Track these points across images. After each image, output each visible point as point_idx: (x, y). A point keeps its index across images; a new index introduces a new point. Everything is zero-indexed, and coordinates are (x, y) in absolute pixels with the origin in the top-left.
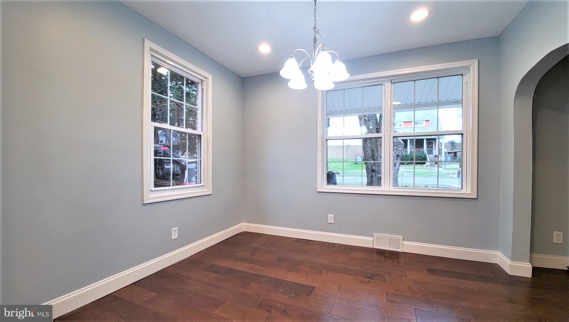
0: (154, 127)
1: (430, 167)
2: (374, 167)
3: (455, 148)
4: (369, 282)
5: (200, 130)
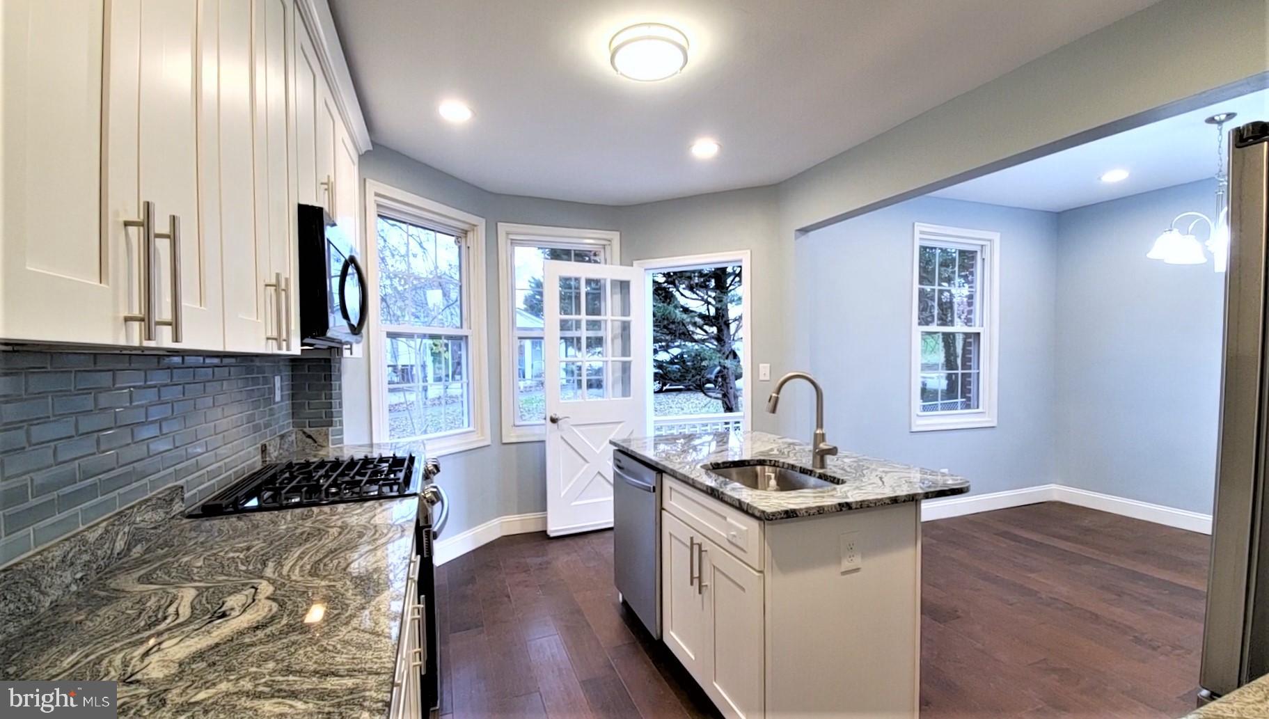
0: (920, 332)
5: (978, 323)
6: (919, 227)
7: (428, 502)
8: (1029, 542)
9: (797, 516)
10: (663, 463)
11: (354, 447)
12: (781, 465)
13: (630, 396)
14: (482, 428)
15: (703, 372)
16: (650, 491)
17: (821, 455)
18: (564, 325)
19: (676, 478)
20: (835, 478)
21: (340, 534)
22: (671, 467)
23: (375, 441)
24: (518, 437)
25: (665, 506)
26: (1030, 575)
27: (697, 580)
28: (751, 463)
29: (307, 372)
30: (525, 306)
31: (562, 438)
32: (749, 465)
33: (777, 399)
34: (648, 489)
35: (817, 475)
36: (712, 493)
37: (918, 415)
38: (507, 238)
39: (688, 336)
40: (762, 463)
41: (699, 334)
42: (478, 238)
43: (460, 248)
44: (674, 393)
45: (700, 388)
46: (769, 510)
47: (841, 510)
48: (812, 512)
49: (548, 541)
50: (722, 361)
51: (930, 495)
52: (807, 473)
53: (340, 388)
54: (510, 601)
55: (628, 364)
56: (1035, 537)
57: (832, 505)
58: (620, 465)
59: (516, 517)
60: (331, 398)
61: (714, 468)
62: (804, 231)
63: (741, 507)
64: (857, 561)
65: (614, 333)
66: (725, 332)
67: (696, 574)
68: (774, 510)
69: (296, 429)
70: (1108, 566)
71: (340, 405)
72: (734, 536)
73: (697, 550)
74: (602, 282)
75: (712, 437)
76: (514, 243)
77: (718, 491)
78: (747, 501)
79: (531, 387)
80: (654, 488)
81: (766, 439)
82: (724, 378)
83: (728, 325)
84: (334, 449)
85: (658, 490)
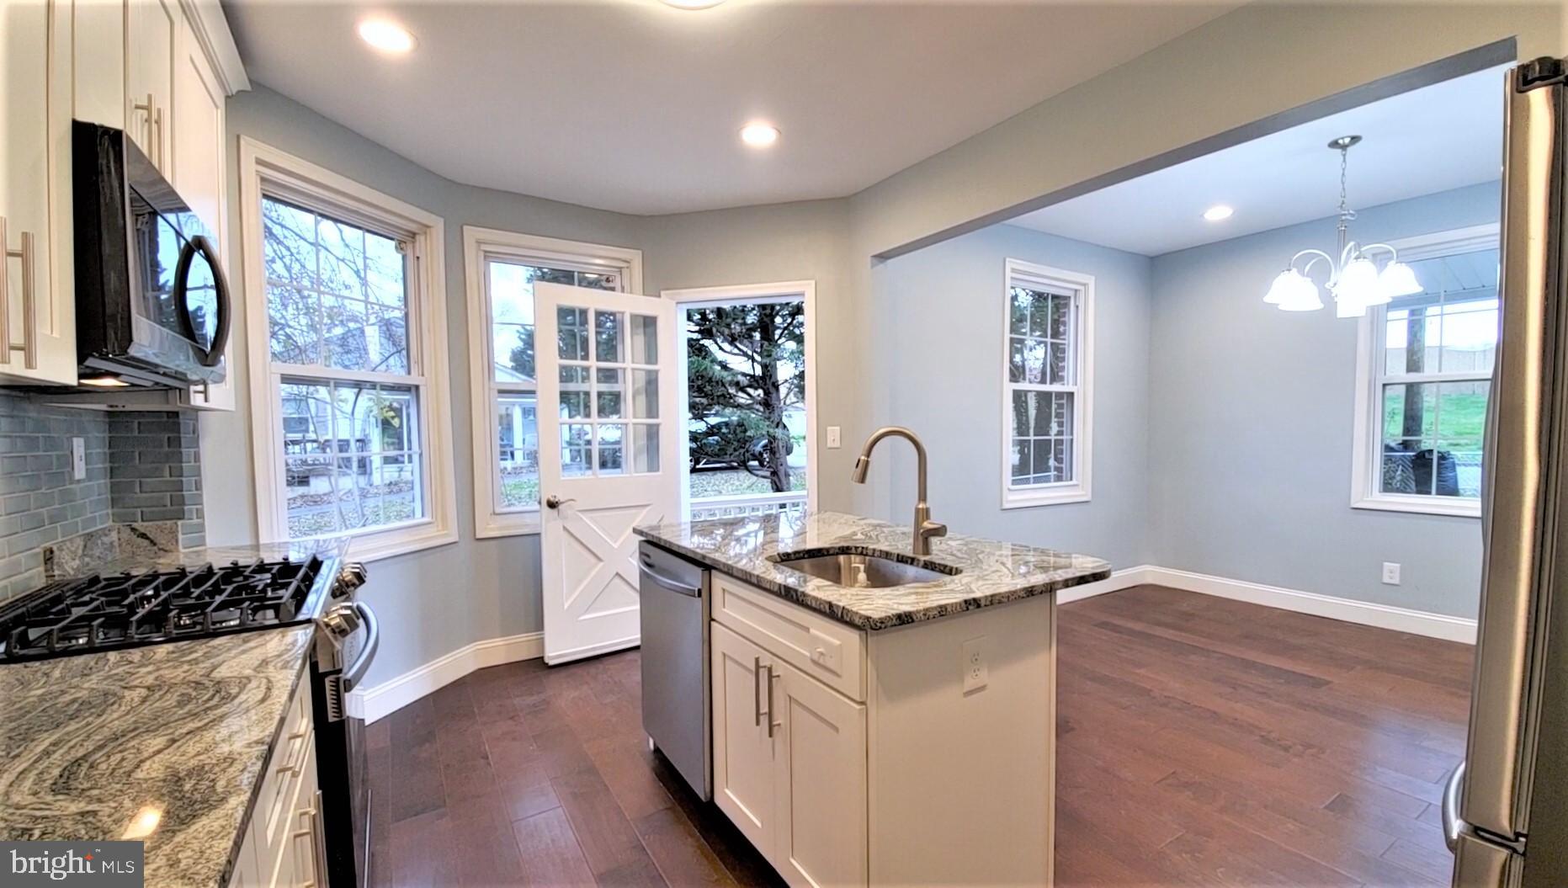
0: (1012, 390)
5: (1071, 382)
6: (1011, 264)
7: (333, 631)
8: (1132, 632)
9: (913, 621)
10: (712, 556)
11: (219, 550)
12: (870, 553)
13: (658, 470)
14: (444, 518)
15: (748, 445)
16: (694, 596)
17: (925, 537)
18: (566, 375)
19: (732, 575)
20: (946, 566)
21: (144, 700)
22: (724, 560)
23: (262, 540)
24: (500, 528)
25: (714, 616)
26: (1138, 671)
27: (766, 718)
28: (831, 552)
29: (136, 433)
30: (512, 364)
31: (565, 528)
32: (828, 555)
33: (867, 463)
34: (690, 593)
35: (922, 563)
36: (788, 594)
37: (1009, 490)
38: (479, 249)
39: (726, 400)
40: (845, 551)
41: (742, 398)
42: (433, 247)
43: (404, 258)
44: (709, 473)
45: (743, 465)
46: (876, 615)
47: (968, 609)
48: (931, 614)
49: (546, 671)
50: (771, 430)
51: (1070, 583)
52: (906, 562)
53: (197, 458)
54: (489, 764)
55: (655, 428)
56: (1138, 626)
57: (956, 603)
58: (647, 560)
59: (498, 642)
60: (182, 476)
61: (782, 561)
62: (883, 257)
63: (833, 613)
64: (983, 677)
65: (636, 386)
66: (774, 395)
67: (764, 709)
68: (883, 615)
69: (117, 525)
70: (1216, 655)
71: (198, 487)
72: (822, 654)
73: (765, 677)
74: (618, 317)
75: (757, 526)
76: (489, 256)
77: (796, 591)
78: (841, 604)
79: (521, 468)
80: (700, 591)
81: (843, 521)
82: (773, 452)
83: (777, 387)
84: (186, 555)
85: (705, 594)
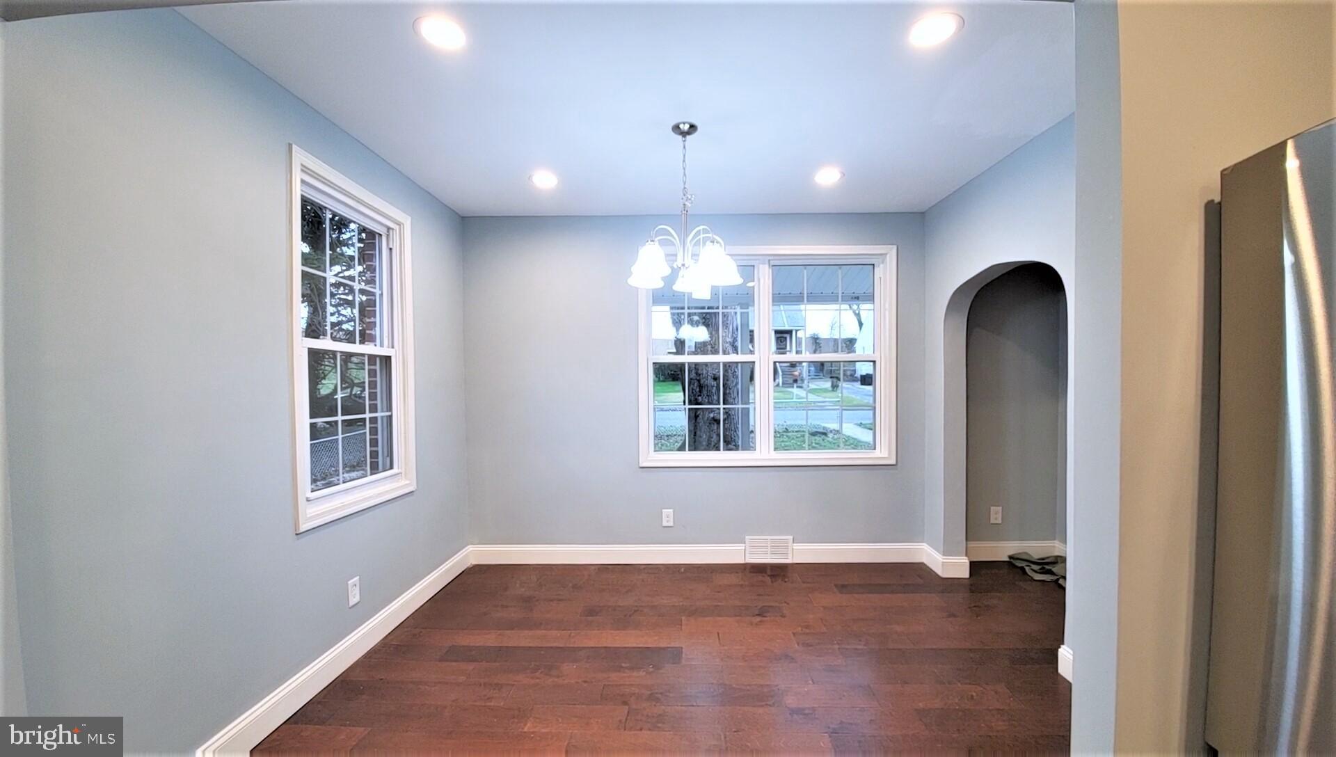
0: (307, 350)
1: (782, 387)
2: (700, 398)
3: (820, 347)
4: (761, 621)
5: (386, 342)
6: (300, 156)
37: (308, 500)
